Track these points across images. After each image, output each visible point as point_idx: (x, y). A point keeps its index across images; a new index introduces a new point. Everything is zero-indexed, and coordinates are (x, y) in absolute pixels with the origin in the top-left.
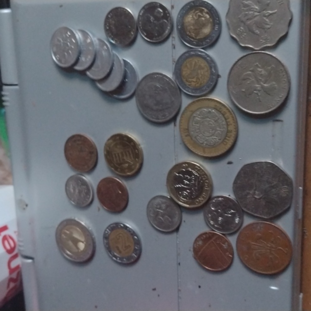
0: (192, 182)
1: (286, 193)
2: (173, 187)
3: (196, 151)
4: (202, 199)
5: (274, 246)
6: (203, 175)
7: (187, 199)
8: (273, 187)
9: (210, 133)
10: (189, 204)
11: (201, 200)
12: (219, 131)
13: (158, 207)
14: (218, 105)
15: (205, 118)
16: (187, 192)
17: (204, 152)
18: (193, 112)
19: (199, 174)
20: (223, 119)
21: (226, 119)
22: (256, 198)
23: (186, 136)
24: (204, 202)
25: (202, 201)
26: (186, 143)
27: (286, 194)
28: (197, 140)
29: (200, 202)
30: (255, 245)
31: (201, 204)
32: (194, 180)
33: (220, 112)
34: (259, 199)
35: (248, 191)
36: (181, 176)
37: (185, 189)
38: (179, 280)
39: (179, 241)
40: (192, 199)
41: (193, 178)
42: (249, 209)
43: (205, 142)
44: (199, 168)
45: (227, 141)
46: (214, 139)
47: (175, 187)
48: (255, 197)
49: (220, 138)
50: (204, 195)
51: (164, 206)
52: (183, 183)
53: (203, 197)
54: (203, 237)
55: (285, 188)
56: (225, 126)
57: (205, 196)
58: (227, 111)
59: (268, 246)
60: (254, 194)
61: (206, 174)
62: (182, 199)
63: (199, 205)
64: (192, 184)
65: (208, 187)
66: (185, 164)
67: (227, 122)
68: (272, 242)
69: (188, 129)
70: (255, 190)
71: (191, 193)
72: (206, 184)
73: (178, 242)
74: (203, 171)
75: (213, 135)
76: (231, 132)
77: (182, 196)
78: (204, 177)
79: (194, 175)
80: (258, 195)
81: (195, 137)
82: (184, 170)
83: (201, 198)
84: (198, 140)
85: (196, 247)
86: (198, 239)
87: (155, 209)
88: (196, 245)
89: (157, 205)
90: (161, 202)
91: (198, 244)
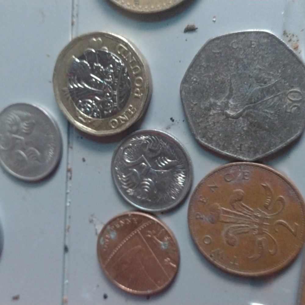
0: (109, 78)
1: (296, 104)
2: (65, 89)
4: (126, 117)
5: (268, 216)
6: (133, 63)
7: (93, 116)
8: (268, 91)
10: (96, 129)
11: (123, 120)
13: (15, 128)
16: (96, 101)
19: (124, 60)
22: (228, 116)
24: (128, 124)
25: (126, 121)
27: (295, 106)
29: (120, 125)
30: (228, 213)
31: (123, 128)
32: (112, 74)
34: (236, 118)
35: (212, 100)
36: (86, 65)
37: (91, 94)
38: (66, 281)
39: (70, 202)
40: (103, 116)
41: (112, 71)
42: (210, 140)
44: (126, 49)
47: (70, 89)
48: (226, 114)
50: (130, 108)
51: (24, 125)
52: (88, 80)
53: (128, 113)
54: (120, 224)
55: (296, 92)
57: (133, 111)
59: (256, 217)
60: (226, 106)
61: (139, 62)
62: (81, 116)
63: (119, 130)
64: (107, 82)
65: (142, 91)
66: (96, 37)
68: (266, 207)
70: (229, 98)
71: (103, 104)
72: (137, 85)
73: (68, 204)
74: (134, 54)
77: (83, 109)
78: (136, 69)
79: (113, 62)
80: (235, 108)
82: (93, 51)
83: (123, 116)
85: (105, 244)
86: (109, 228)
87: (8, 134)
88: (104, 240)
89: (12, 126)
90: (19, 116)
91: (109, 237)
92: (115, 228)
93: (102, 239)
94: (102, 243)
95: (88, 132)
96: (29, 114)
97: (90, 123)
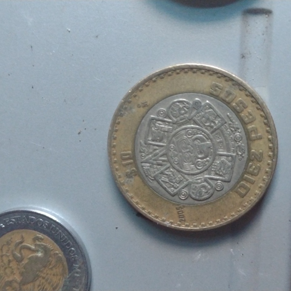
3: (157, 217)
9: (196, 164)
12: (223, 159)
14: (222, 83)
15: (183, 124)
17: (182, 218)
18: (149, 107)
20: (237, 123)
21: (244, 123)
23: (128, 176)
26: (129, 195)
28: (161, 186)
33: (228, 104)
43: (185, 190)
45: (248, 185)
46: (210, 181)
49: (226, 178)
56: (243, 144)
58: (247, 101)
67: (247, 133)
69: (133, 157)
75: (207, 170)
76: (259, 158)
81: (155, 179)
84: (164, 185)
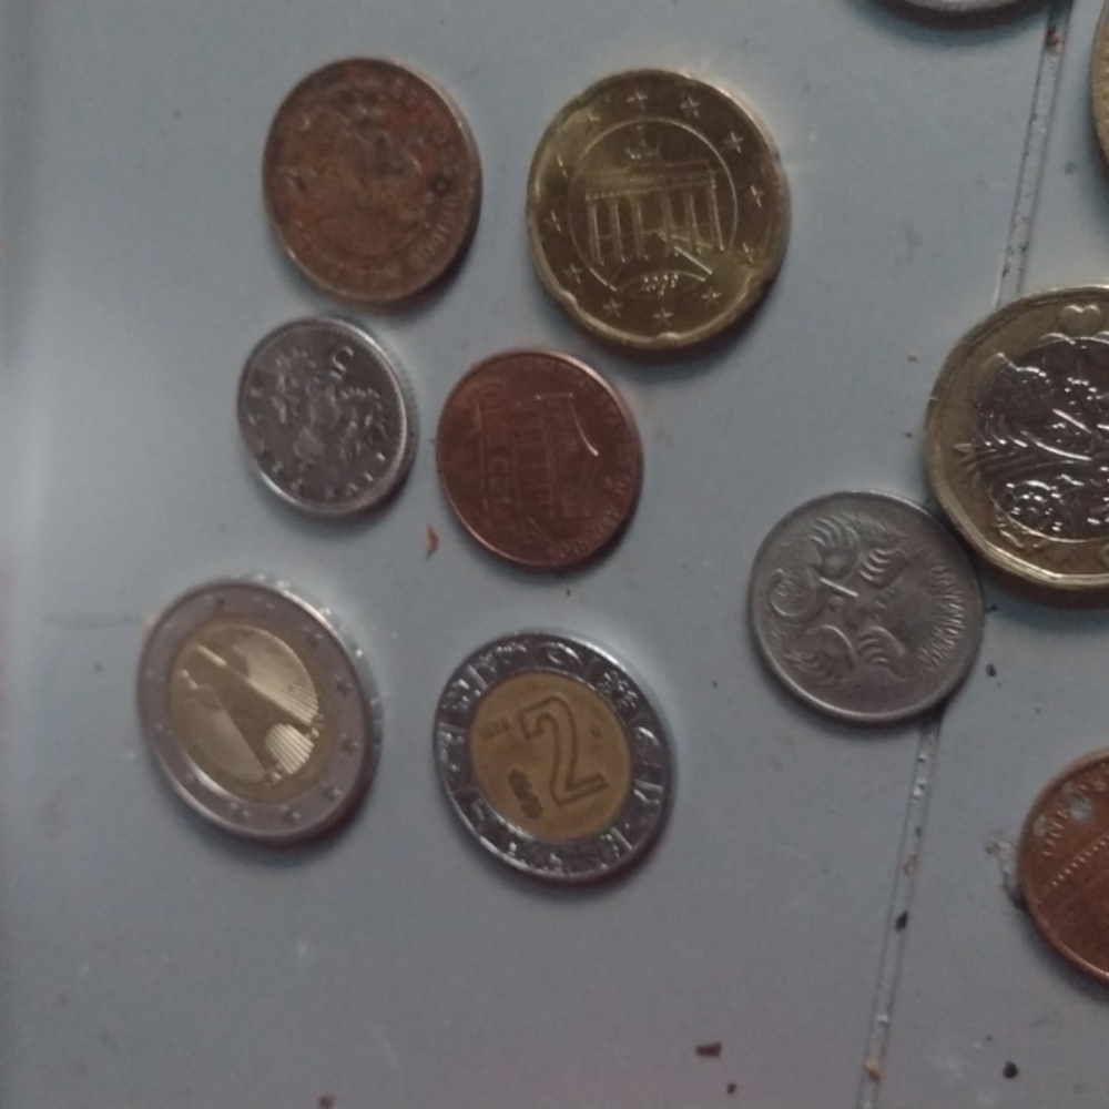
2: (964, 446)
7: (1048, 531)
10: (1055, 568)
13: (835, 562)
16: (1062, 486)
36: (1039, 380)
40: (1086, 532)
47: (979, 447)
62: (1010, 528)
66: (1081, 303)
71: (1086, 497)
77: (1015, 509)
82: (1069, 340)
85: (1048, 836)
86: (1068, 788)
87: (809, 573)
88: (1048, 825)
89: (826, 552)
90: (859, 532)
91: (1065, 817)
92: (1093, 793)
93: (1042, 819)
94: (1040, 831)
95: (1028, 576)
96: (892, 529)
97: (1040, 551)
